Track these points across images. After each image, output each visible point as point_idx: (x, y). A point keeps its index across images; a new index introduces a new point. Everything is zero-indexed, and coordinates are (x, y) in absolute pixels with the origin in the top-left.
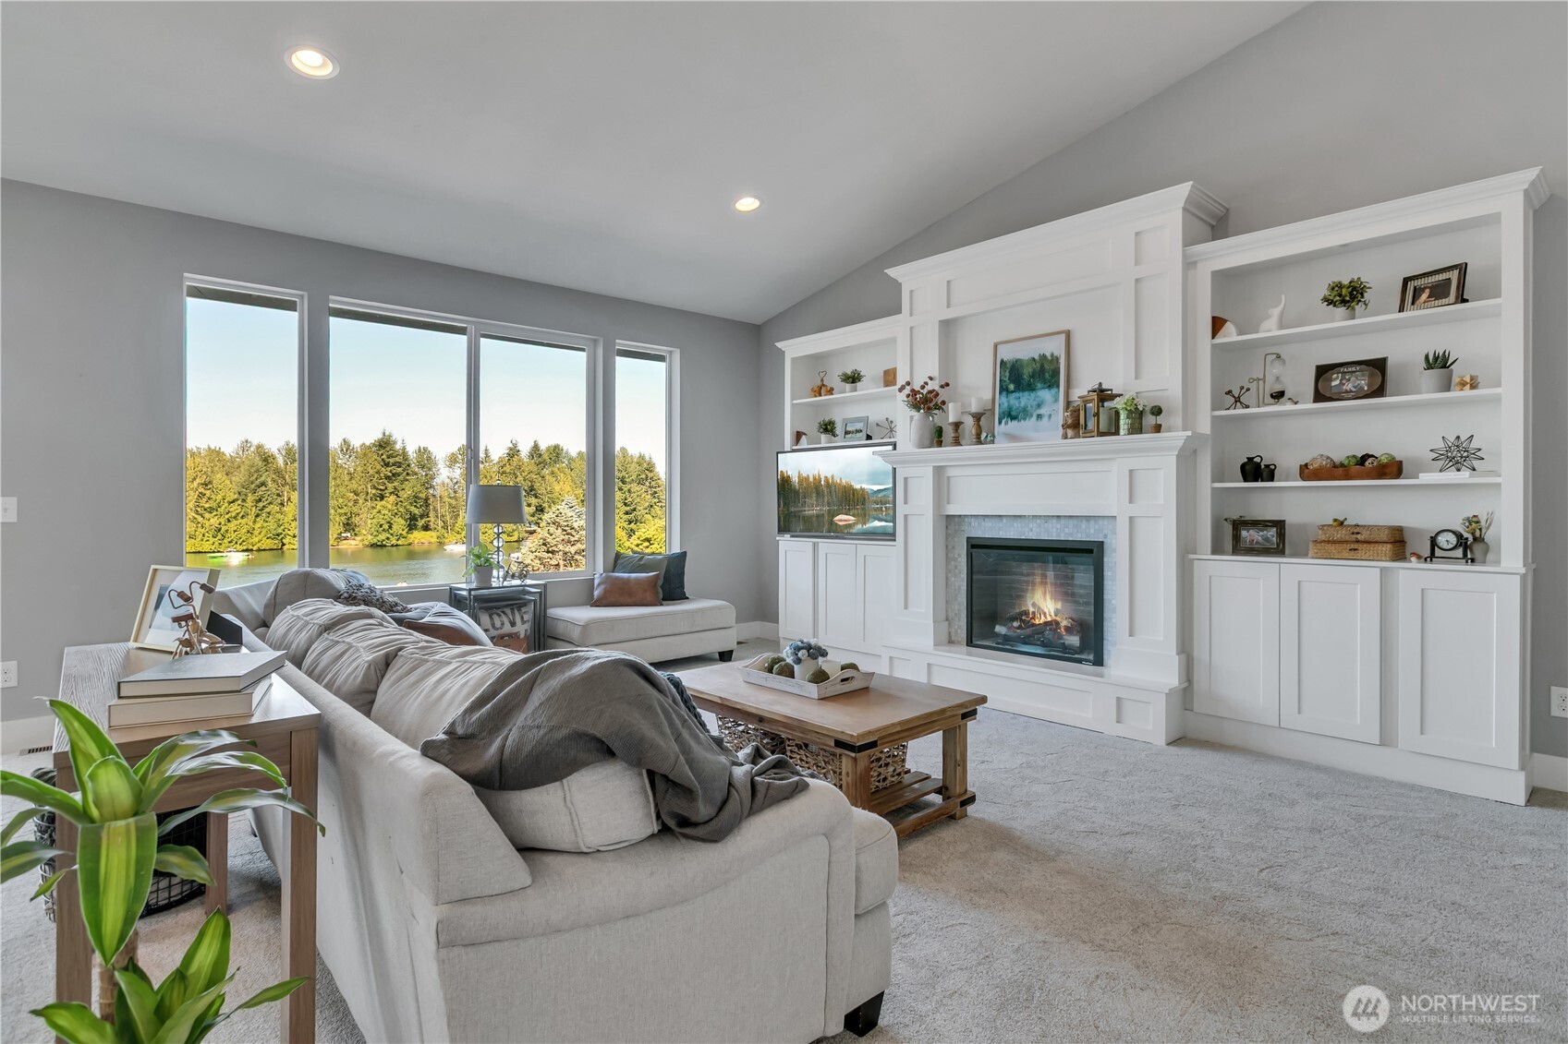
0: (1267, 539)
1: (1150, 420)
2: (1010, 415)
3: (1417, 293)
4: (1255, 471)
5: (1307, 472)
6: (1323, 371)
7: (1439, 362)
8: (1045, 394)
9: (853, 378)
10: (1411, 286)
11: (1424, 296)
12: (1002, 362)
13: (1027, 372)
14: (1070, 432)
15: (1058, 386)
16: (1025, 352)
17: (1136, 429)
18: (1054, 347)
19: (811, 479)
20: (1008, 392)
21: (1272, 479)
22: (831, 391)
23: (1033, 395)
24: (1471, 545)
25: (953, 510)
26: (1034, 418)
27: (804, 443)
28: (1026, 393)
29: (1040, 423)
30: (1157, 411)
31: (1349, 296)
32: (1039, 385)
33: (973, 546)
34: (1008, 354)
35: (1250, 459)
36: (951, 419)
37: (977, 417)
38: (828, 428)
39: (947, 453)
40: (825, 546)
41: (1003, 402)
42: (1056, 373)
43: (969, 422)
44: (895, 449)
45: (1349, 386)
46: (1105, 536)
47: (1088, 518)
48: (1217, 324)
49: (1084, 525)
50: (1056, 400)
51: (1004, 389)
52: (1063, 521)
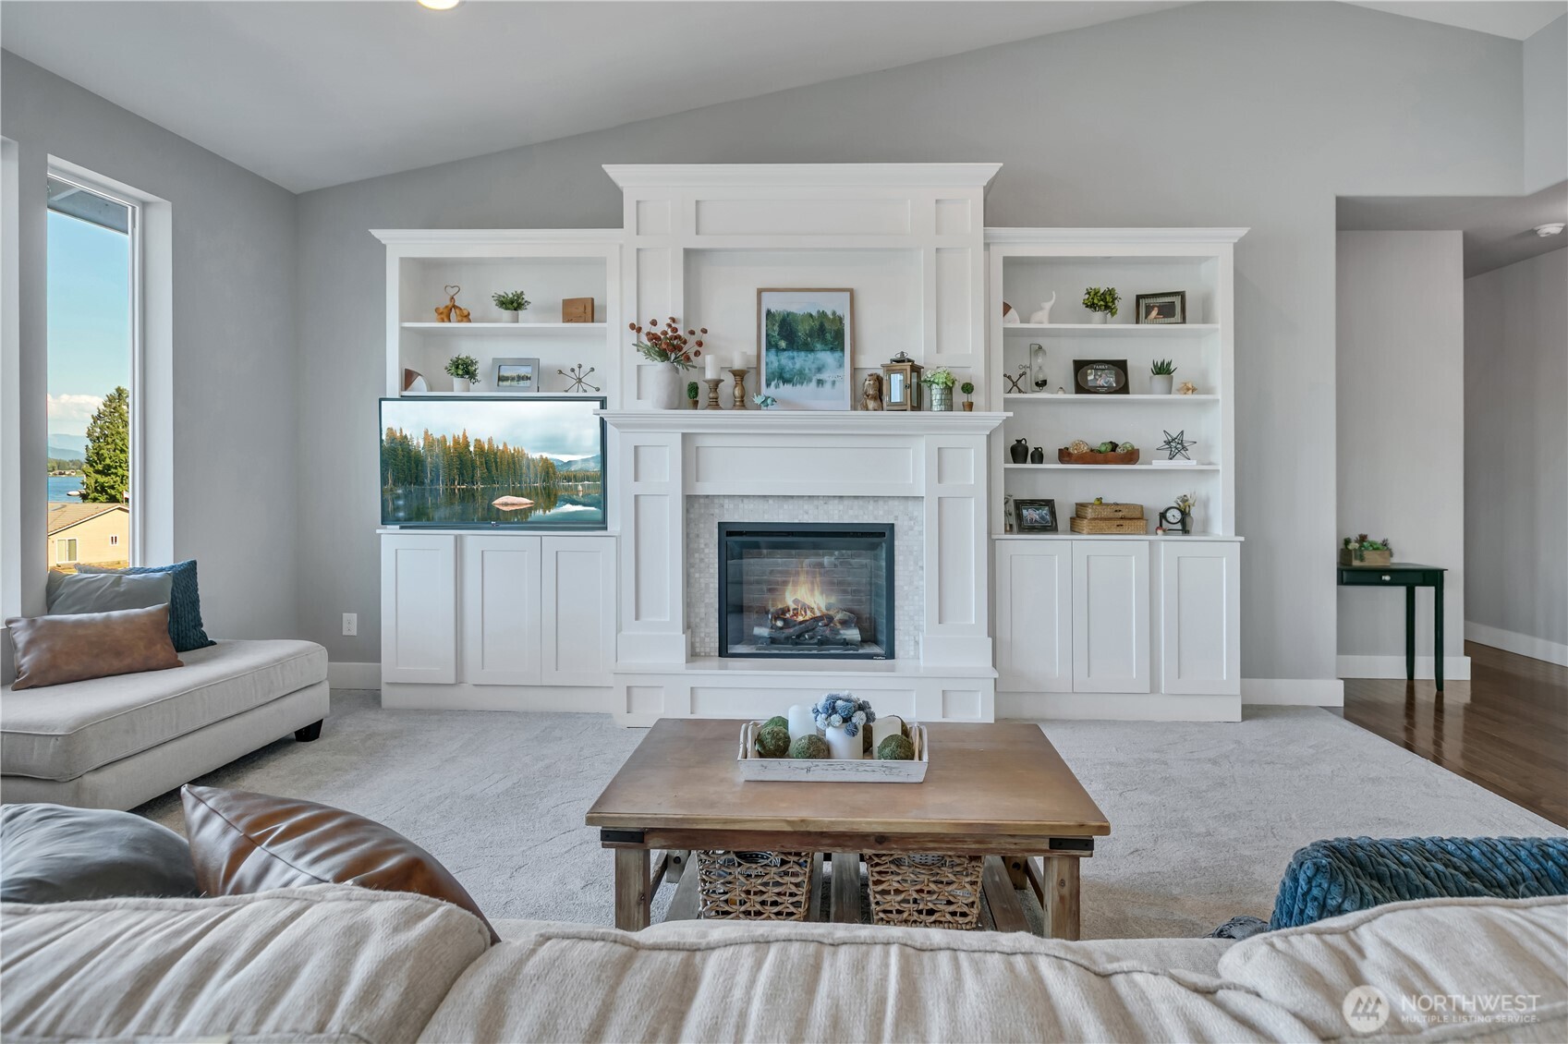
0: (1042, 518)
1: (959, 397)
2: (782, 377)
3: (1149, 309)
4: (1019, 452)
5: (1065, 456)
6: (1080, 366)
7: (1163, 369)
8: (827, 357)
9: (514, 304)
10: (1143, 302)
11: (1154, 313)
12: (769, 312)
13: (802, 330)
14: (871, 404)
15: (843, 350)
16: (798, 306)
17: (949, 405)
18: (835, 305)
19: (450, 443)
20: (779, 350)
21: (1041, 461)
22: (466, 317)
23: (811, 356)
25: (705, 488)
26: (814, 384)
27: (420, 386)
28: (803, 354)
29: (820, 389)
30: (968, 388)
31: (1102, 302)
32: (819, 346)
33: (730, 534)
34: (778, 304)
35: (1019, 441)
36: (710, 374)
37: (740, 375)
38: (465, 369)
39: (701, 418)
40: (476, 540)
41: (770, 361)
42: (839, 335)
43: (729, 380)
44: (603, 406)
45: (1101, 382)
46: (896, 518)
47: (876, 498)
49: (871, 506)
50: (841, 365)
51: (770, 346)
52: (846, 502)
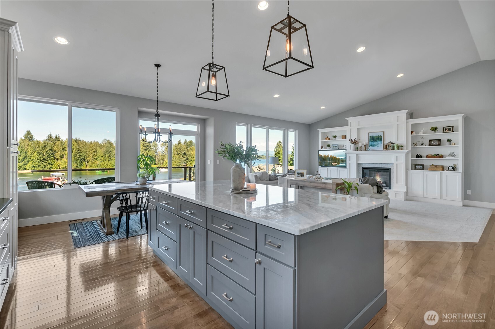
0: (421, 168)
1: (400, 148)
2: (372, 146)
3: (446, 129)
4: (418, 156)
5: (427, 157)
6: (430, 141)
7: (449, 141)
8: (379, 142)
9: (335, 137)
10: (445, 128)
11: (447, 130)
12: (370, 136)
13: (375, 138)
14: (385, 149)
15: (382, 141)
16: (375, 135)
17: (398, 149)
18: (382, 134)
19: (327, 156)
20: (371, 141)
21: (421, 158)
22: (329, 139)
23: (377, 142)
24: (454, 169)
25: (359, 162)
26: (377, 146)
27: (323, 149)
28: (375, 142)
29: (378, 147)
30: (402, 146)
31: (435, 129)
32: (378, 141)
33: (364, 169)
34: (371, 135)
35: (417, 154)
36: (360, 146)
37: (365, 146)
38: (329, 146)
39: (359, 152)
40: (330, 168)
41: (370, 143)
42: (381, 139)
43: (363, 146)
44: (346, 151)
45: (434, 143)
46: (391, 167)
47: (388, 164)
48: (412, 132)
49: (387, 165)
50: (381, 143)
51: (370, 141)
52: (382, 164)
